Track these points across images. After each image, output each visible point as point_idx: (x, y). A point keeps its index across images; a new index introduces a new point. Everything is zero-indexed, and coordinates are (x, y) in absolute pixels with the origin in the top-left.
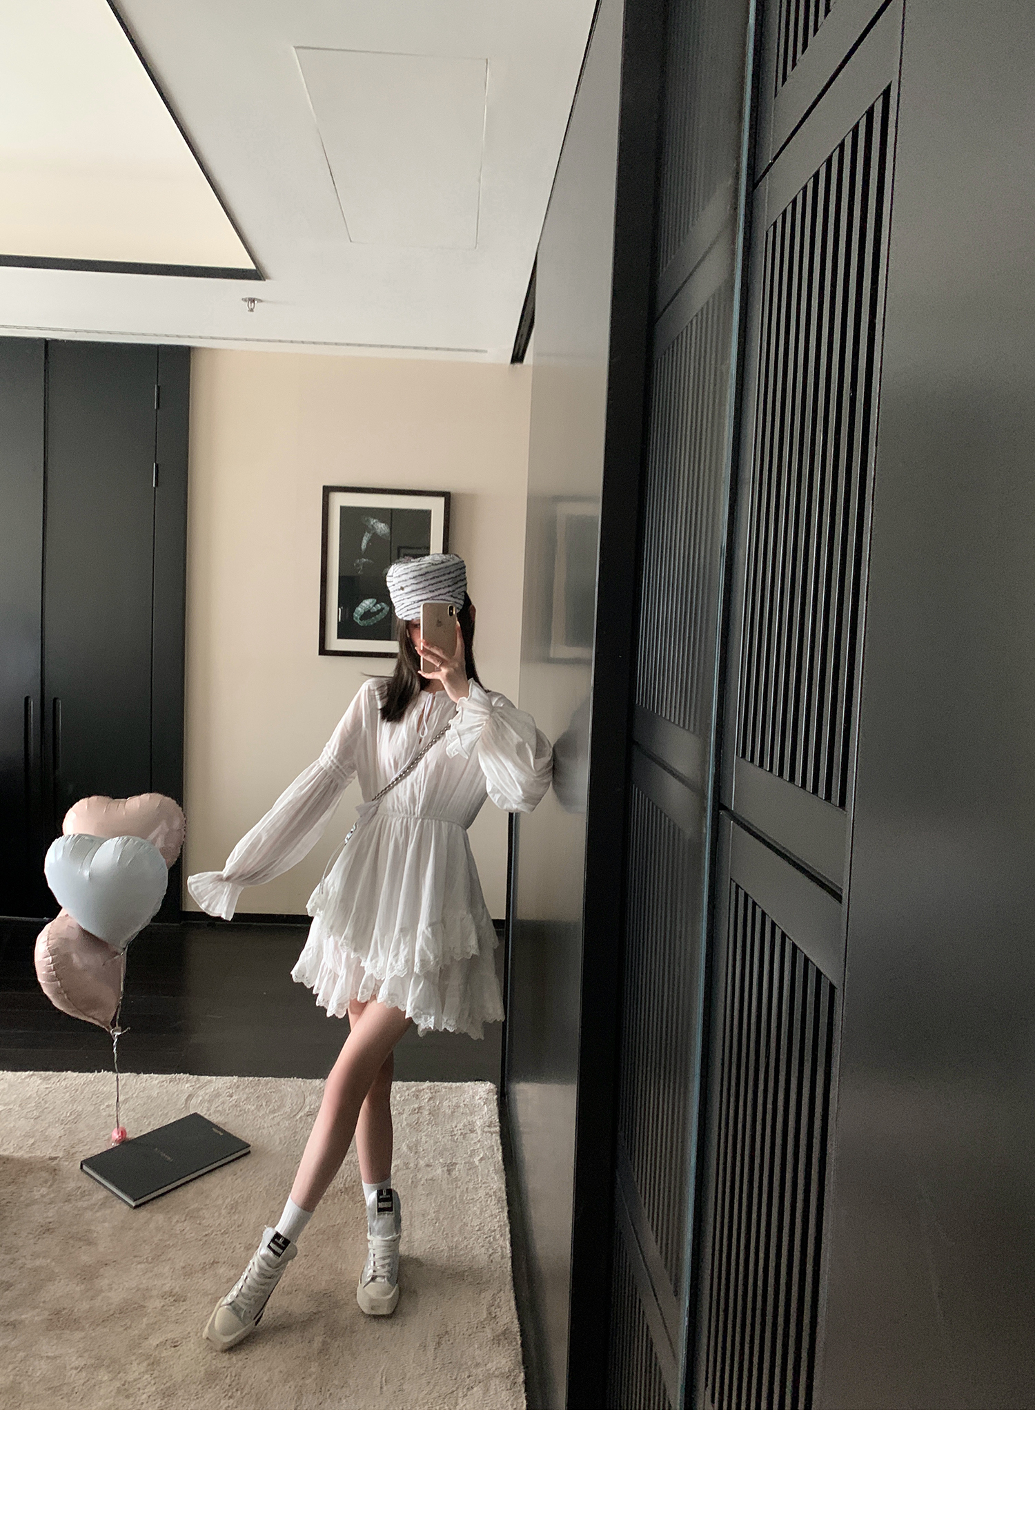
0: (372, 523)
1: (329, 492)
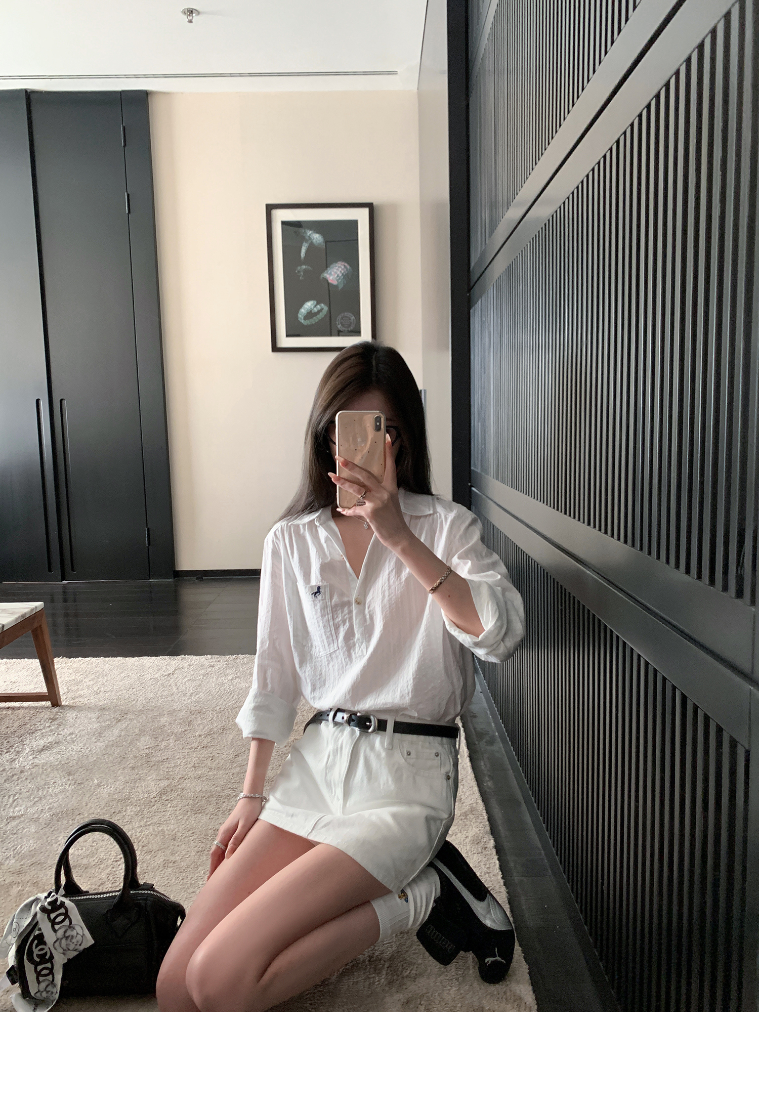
0: (308, 234)
1: (272, 209)
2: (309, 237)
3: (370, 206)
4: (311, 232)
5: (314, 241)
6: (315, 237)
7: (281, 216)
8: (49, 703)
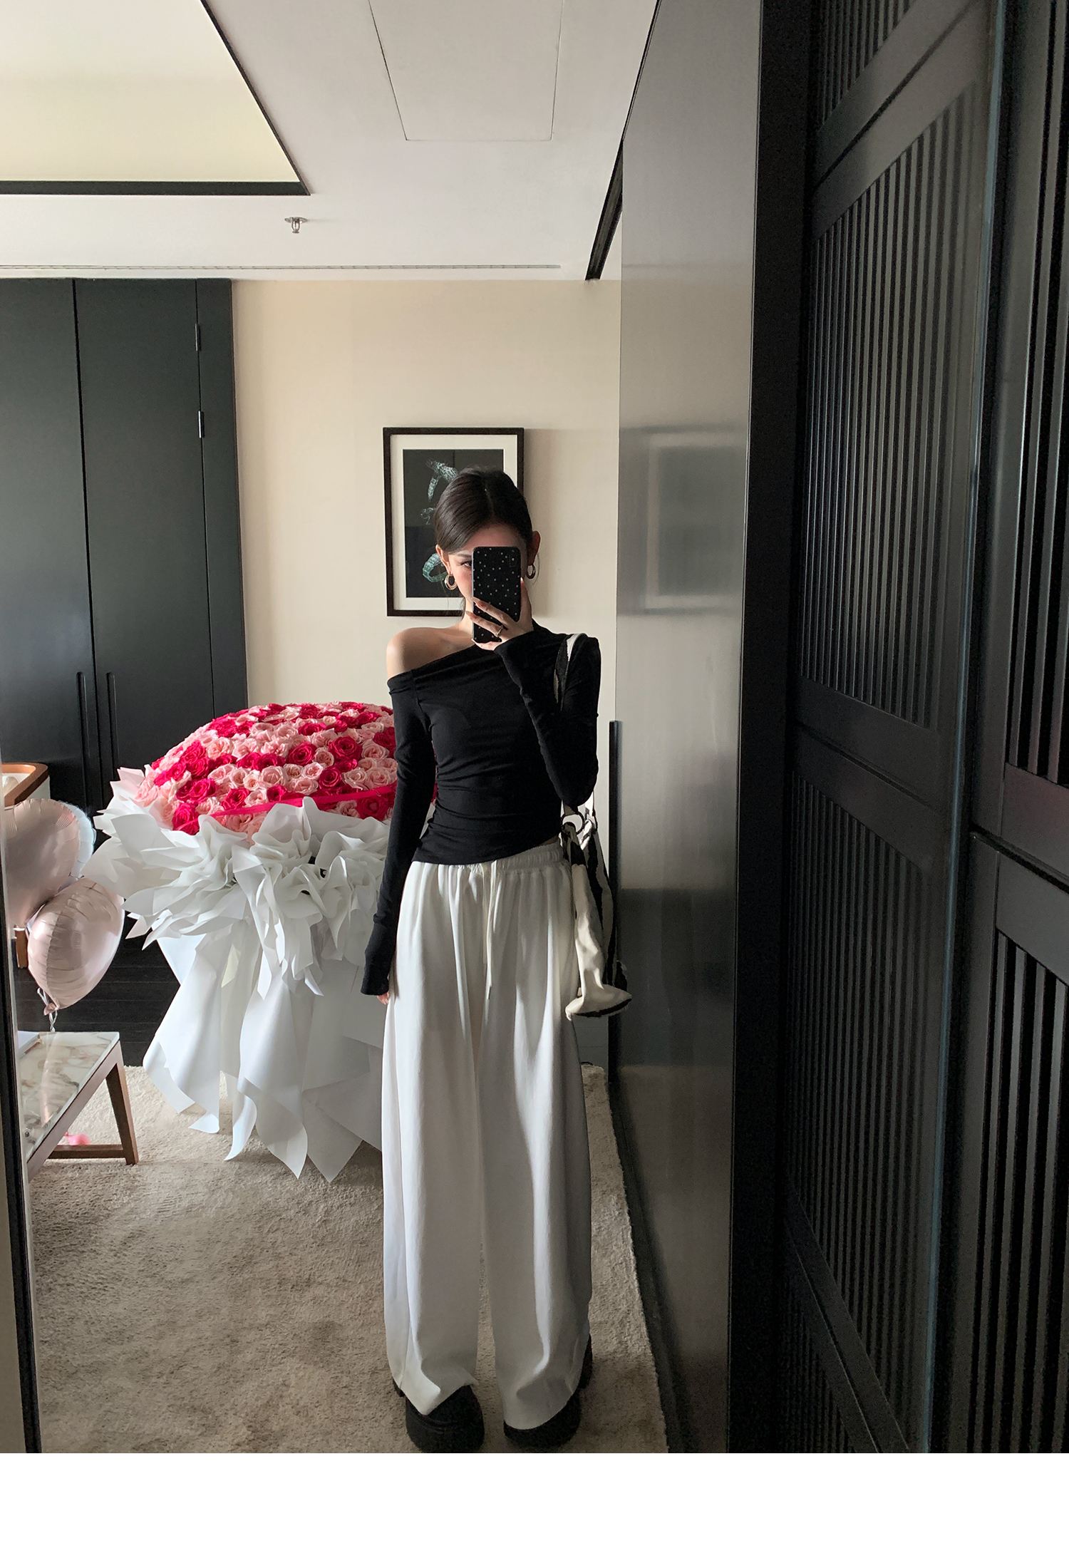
0: (438, 467)
1: (390, 435)
2: (439, 470)
3: (519, 432)
4: (441, 465)
5: (446, 476)
6: (447, 471)
7: (402, 443)
8: (123, 1160)
